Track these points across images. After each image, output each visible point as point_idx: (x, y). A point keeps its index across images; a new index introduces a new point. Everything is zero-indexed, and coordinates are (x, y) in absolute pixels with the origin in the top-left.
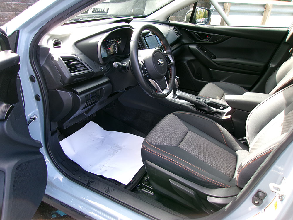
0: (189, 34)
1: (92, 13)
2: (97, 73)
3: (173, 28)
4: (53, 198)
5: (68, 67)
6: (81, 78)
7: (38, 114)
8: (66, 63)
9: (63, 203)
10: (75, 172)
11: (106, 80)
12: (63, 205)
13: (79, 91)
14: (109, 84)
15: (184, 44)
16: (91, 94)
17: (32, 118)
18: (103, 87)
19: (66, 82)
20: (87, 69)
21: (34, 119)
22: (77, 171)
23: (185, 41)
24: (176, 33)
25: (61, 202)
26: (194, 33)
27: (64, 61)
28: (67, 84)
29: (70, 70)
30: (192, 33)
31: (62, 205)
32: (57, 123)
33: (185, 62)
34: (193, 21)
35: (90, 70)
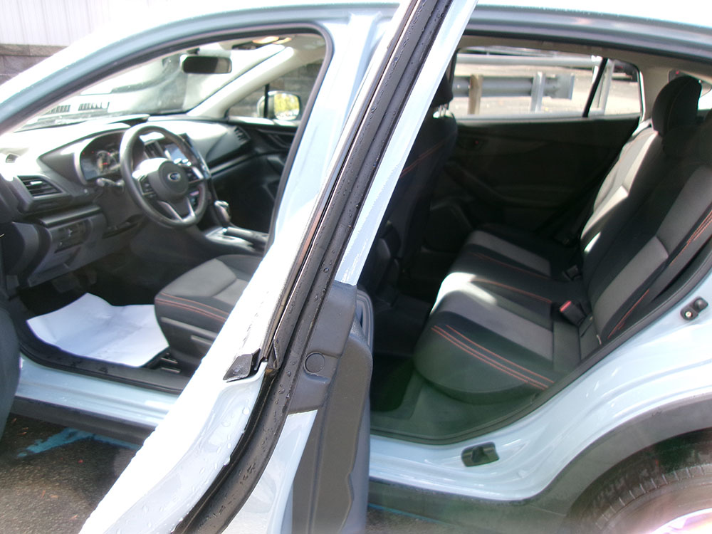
0: (264, 137)
1: (79, 110)
2: (77, 198)
3: (234, 128)
5: (28, 188)
6: (50, 205)
8: (25, 183)
11: (96, 209)
13: (47, 222)
14: (101, 216)
15: (258, 155)
16: (70, 227)
18: (90, 219)
19: (26, 208)
20: (60, 192)
23: (259, 150)
24: (239, 136)
26: (272, 135)
27: (22, 180)
28: (28, 212)
29: (32, 193)
30: (270, 136)
32: (16, 277)
33: (265, 187)
34: (269, 115)
35: (64, 193)
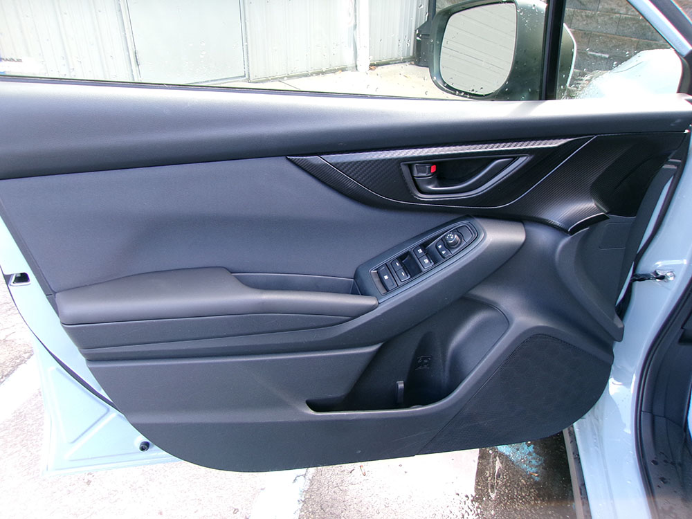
4: (580, 462)
7: (680, 275)
9: (585, 488)
10: (665, 461)
12: (581, 493)
17: (657, 274)
21: (662, 278)
22: (673, 463)
25: (584, 484)
31: (580, 489)
